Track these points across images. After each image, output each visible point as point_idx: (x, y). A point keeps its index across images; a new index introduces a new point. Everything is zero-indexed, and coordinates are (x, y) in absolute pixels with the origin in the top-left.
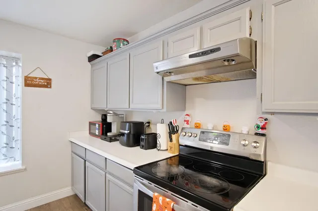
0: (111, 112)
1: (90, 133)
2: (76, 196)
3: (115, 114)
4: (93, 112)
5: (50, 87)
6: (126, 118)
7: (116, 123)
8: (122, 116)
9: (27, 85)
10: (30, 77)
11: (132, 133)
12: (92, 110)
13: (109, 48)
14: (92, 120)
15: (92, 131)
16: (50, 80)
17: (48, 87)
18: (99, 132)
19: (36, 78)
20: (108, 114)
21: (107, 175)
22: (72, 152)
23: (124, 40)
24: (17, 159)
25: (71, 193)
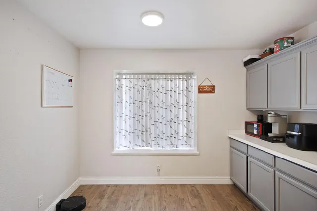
0: (273, 113)
1: (247, 132)
2: (235, 186)
3: (277, 115)
4: (248, 112)
5: (214, 93)
6: (289, 119)
7: (278, 124)
8: (285, 117)
9: (200, 92)
10: (201, 86)
11: (304, 135)
12: (247, 111)
13: (268, 49)
14: (248, 120)
15: (248, 131)
16: (214, 86)
17: (212, 93)
18: (257, 132)
19: (205, 86)
20: (269, 115)
21: (277, 172)
22: (231, 146)
23: (289, 38)
24: (192, 145)
25: (230, 183)
